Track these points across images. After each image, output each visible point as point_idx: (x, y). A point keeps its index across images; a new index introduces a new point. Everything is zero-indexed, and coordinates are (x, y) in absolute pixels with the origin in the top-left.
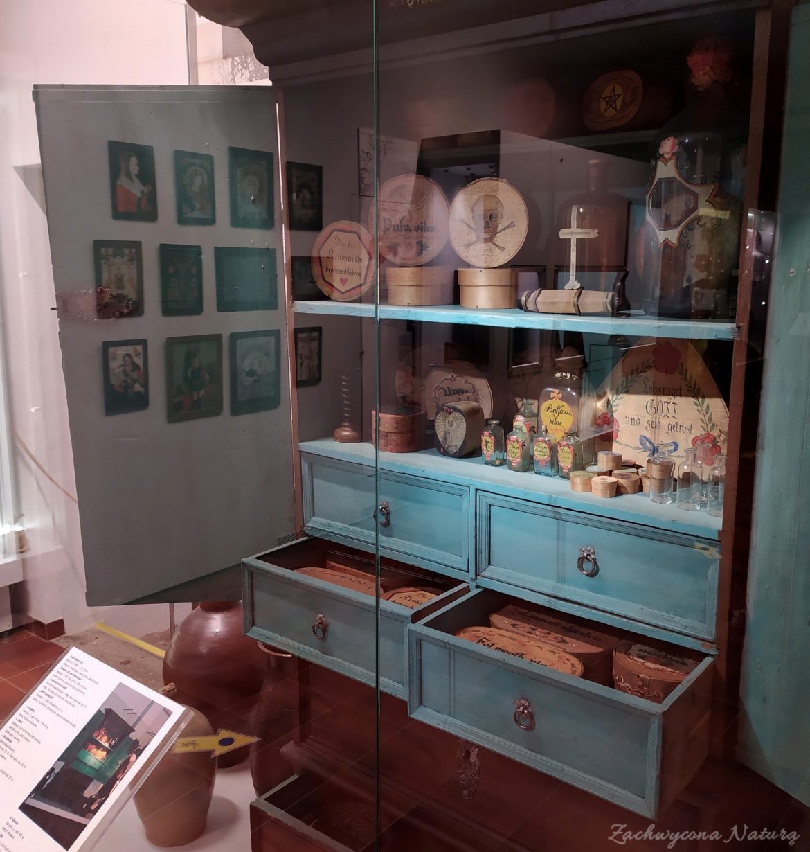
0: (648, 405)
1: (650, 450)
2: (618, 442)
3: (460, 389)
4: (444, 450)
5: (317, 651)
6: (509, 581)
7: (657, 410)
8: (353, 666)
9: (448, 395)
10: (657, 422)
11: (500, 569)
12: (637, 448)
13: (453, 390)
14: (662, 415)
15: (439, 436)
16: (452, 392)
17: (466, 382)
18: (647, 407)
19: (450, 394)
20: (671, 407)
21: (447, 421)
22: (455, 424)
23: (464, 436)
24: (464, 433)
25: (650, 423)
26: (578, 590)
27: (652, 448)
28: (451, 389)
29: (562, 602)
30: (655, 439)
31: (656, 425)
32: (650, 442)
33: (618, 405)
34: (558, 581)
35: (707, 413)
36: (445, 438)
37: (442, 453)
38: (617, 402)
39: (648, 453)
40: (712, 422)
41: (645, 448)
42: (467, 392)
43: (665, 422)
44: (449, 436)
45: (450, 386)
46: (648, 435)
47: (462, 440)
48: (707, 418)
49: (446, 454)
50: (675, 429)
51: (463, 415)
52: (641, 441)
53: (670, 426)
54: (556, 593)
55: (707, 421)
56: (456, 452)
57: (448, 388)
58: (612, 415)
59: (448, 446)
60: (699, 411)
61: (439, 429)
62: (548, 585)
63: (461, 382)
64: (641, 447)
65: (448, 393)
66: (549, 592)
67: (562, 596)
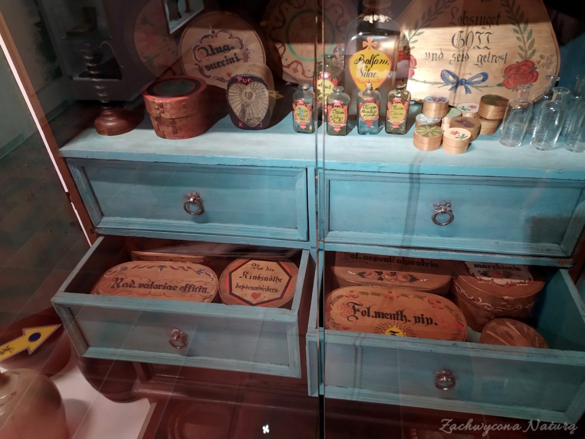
0: (455, 38)
1: (453, 83)
2: (414, 80)
3: (224, 46)
4: (244, 124)
5: (177, 355)
6: (353, 241)
7: (465, 42)
8: (225, 360)
9: (211, 55)
10: (465, 54)
11: (341, 233)
12: (437, 83)
13: (216, 49)
14: (472, 47)
15: (235, 111)
16: (215, 51)
17: (231, 37)
18: (453, 39)
19: (214, 54)
20: (484, 37)
21: (244, 93)
22: (254, 96)
23: (267, 107)
24: (267, 103)
25: (456, 56)
26: (427, 237)
27: (455, 81)
28: (214, 48)
29: (413, 250)
30: (459, 73)
31: (462, 58)
32: (454, 76)
33: (416, 41)
34: (405, 232)
35: (528, 39)
36: (243, 111)
37: (241, 128)
38: (415, 38)
39: (450, 86)
40: (533, 49)
41: (447, 82)
42: (233, 48)
43: (474, 54)
44: (248, 110)
45: (211, 44)
46: (452, 69)
47: (266, 111)
48: (527, 45)
49: (245, 127)
50: (486, 60)
51: (264, 84)
52: (442, 76)
53: (480, 57)
54: (406, 244)
55: (527, 48)
56: (259, 124)
57: (210, 46)
58: (409, 52)
59: (247, 120)
60: (518, 38)
61: (233, 103)
62: (397, 238)
63: (223, 38)
64: (443, 82)
65: (210, 52)
66: (399, 244)
67: (412, 245)
